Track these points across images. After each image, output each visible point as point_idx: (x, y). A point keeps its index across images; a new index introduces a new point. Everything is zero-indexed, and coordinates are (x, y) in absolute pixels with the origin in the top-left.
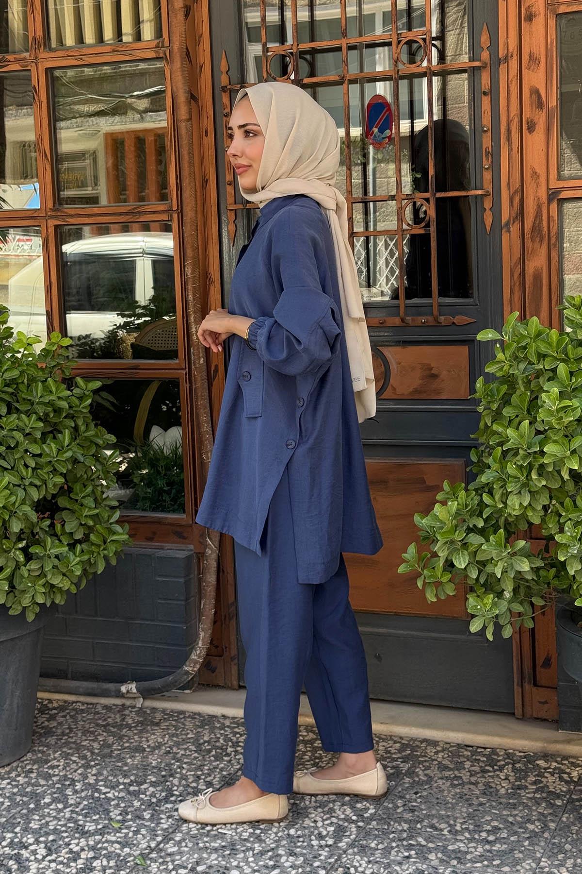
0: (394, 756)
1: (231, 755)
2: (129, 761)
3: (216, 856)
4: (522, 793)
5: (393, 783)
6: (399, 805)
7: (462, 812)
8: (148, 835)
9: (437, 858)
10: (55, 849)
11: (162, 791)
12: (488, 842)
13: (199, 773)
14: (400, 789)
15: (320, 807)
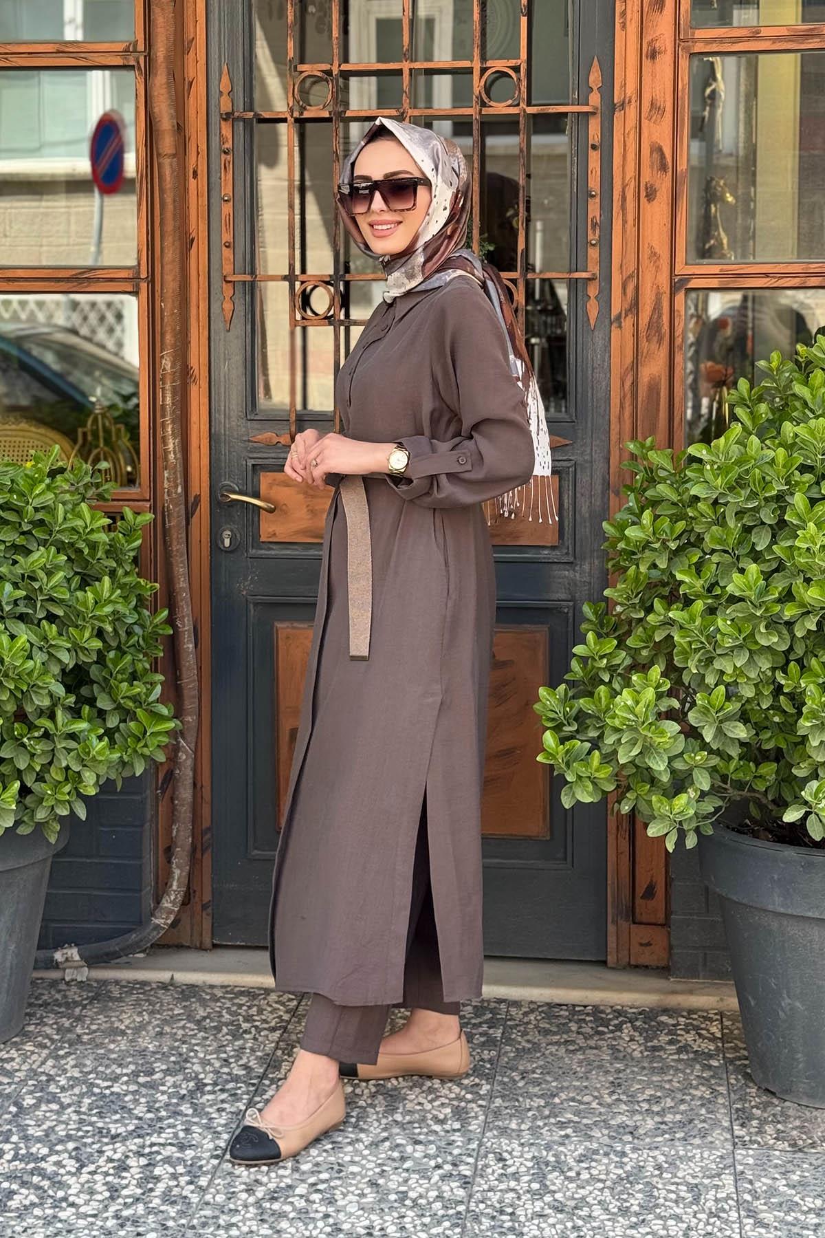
0: (473, 1021)
1: (250, 1033)
2: (112, 1046)
3: (317, 1152)
4: (661, 1053)
5: (493, 1053)
6: (517, 1078)
7: (600, 1082)
8: (205, 1133)
9: (603, 1135)
10: (88, 1158)
11: (186, 1079)
12: (658, 1113)
13: (224, 1056)
14: (506, 1059)
15: (415, 1086)
